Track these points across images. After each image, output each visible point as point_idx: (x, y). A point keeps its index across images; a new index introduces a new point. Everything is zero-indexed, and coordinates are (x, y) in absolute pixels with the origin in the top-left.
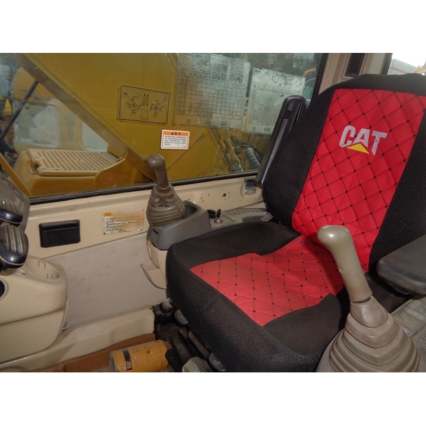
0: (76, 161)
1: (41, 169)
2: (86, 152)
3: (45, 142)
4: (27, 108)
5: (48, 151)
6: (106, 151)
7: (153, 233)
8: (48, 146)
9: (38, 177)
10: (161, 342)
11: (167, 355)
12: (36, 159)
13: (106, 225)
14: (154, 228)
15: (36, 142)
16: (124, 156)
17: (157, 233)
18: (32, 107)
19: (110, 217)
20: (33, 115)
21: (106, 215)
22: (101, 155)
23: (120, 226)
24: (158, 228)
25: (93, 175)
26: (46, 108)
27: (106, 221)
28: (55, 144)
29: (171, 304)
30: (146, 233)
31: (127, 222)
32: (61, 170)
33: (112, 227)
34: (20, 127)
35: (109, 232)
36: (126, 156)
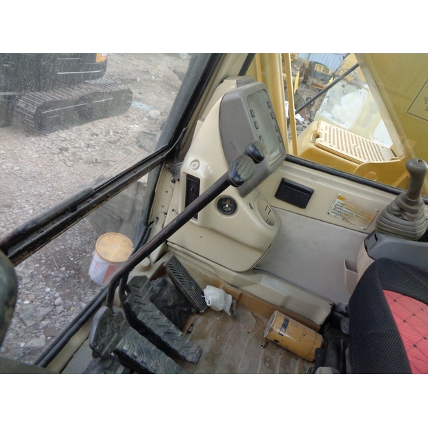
0: (352, 145)
1: (318, 141)
2: (368, 140)
3: (339, 121)
4: (343, 86)
5: (335, 127)
6: (389, 147)
7: (373, 237)
8: (341, 125)
9: (312, 146)
10: (320, 337)
11: (317, 351)
12: (321, 131)
13: (334, 206)
14: (376, 233)
15: (333, 118)
16: (400, 157)
17: (377, 239)
18: (348, 87)
19: (342, 202)
20: (344, 94)
21: (339, 197)
22: (381, 149)
23: (346, 215)
24: (380, 236)
25: (358, 162)
26: (359, 90)
27: (336, 203)
28: (348, 125)
29: (346, 309)
30: (367, 235)
31: (355, 214)
32: (335, 148)
33: (338, 210)
34: (328, 101)
35: (333, 214)
36: (402, 158)
